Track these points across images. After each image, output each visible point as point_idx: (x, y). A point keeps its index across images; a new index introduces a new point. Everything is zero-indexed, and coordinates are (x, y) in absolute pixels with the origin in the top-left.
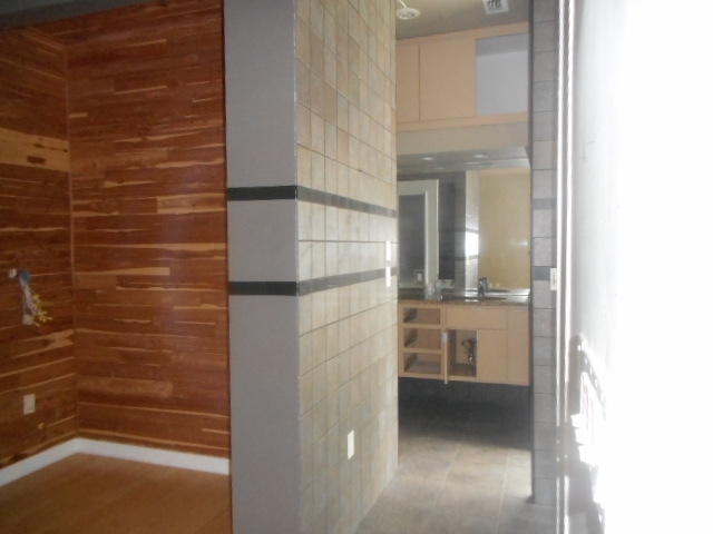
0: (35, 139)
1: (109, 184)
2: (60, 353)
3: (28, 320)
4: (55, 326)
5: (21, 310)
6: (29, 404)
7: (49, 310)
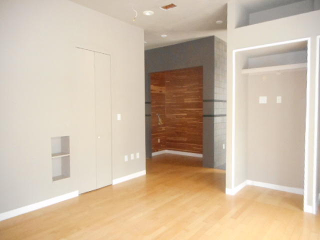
0: (161, 87)
1: (174, 96)
2: (163, 131)
3: (159, 124)
4: (164, 125)
5: (158, 122)
6: (159, 141)
7: (163, 122)
